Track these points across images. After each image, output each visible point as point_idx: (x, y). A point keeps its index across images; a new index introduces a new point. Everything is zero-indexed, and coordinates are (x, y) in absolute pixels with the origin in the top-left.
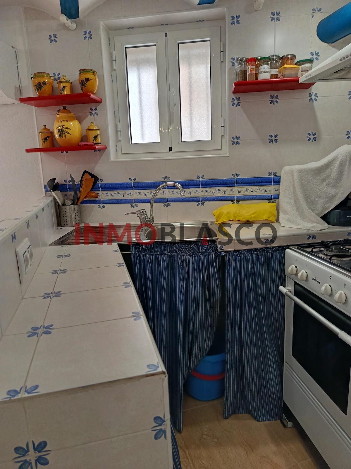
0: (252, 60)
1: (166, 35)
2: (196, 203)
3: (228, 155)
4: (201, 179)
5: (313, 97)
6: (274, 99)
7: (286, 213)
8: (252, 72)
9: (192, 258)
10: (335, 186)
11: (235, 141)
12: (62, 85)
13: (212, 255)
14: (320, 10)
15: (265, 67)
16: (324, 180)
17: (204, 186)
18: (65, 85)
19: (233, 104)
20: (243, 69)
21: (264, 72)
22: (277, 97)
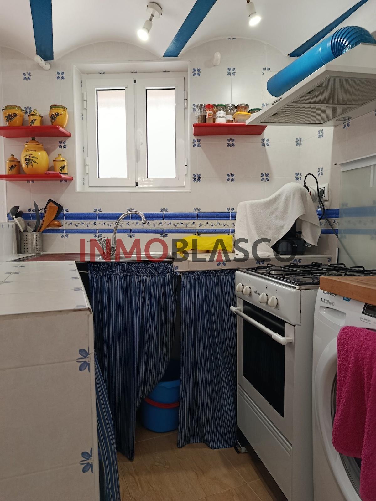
0: (209, 106)
1: (135, 81)
2: (160, 235)
3: (190, 191)
4: (164, 212)
5: (265, 142)
6: (231, 143)
8: (210, 116)
9: (149, 278)
10: (282, 218)
11: (197, 178)
12: (32, 118)
13: (168, 276)
14: (269, 69)
16: (272, 213)
17: (167, 219)
18: (35, 117)
19: (195, 145)
20: (202, 114)
21: (220, 117)
22: (233, 140)
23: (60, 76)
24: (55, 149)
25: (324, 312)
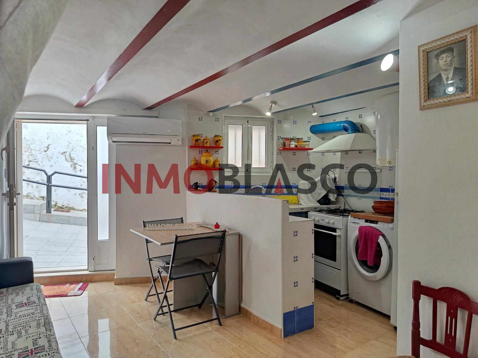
1: (248, 122)
4: (264, 185)
5: (309, 154)
6: (294, 154)
7: (303, 200)
14: (311, 122)
15: (293, 143)
18: (208, 140)
19: (278, 154)
21: (292, 144)
22: (295, 153)
23: (217, 120)
24: (213, 154)
25: (352, 224)
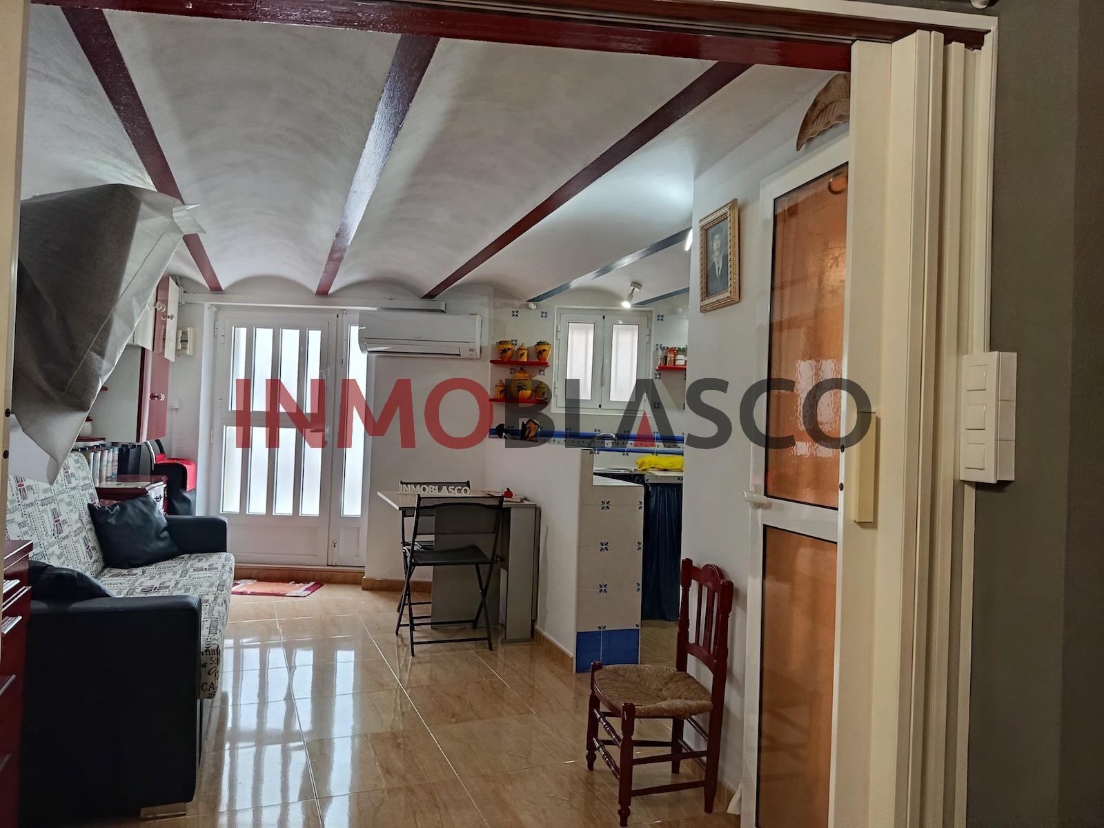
0: (672, 350)
1: (604, 318)
2: (622, 453)
8: (671, 358)
12: (521, 352)
15: (680, 357)
18: (525, 351)
19: (656, 378)
20: (665, 355)
23: (544, 315)
24: (534, 375)
